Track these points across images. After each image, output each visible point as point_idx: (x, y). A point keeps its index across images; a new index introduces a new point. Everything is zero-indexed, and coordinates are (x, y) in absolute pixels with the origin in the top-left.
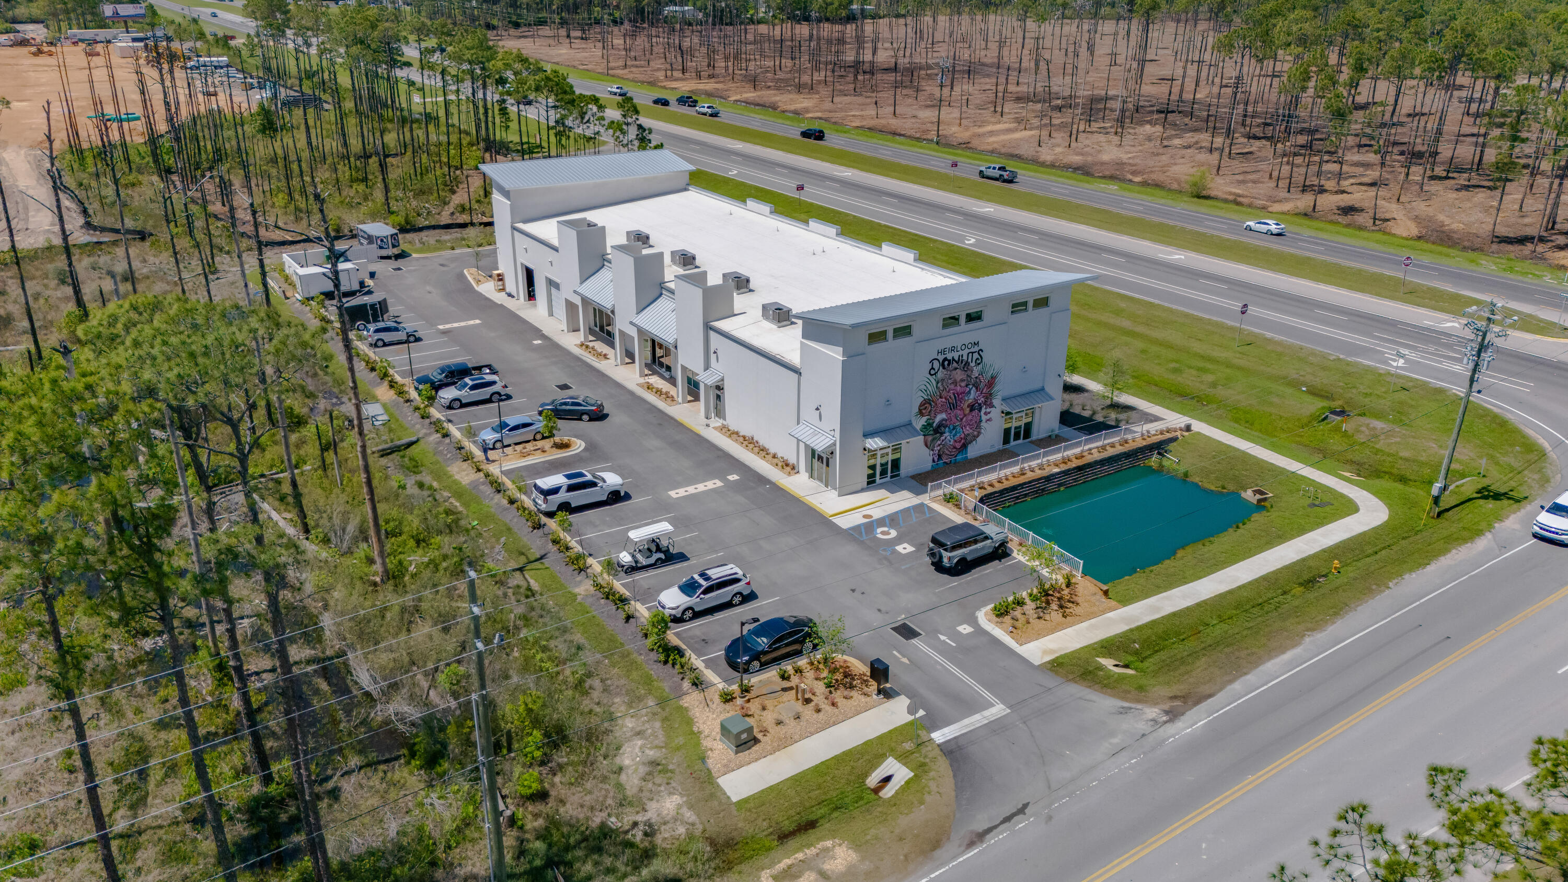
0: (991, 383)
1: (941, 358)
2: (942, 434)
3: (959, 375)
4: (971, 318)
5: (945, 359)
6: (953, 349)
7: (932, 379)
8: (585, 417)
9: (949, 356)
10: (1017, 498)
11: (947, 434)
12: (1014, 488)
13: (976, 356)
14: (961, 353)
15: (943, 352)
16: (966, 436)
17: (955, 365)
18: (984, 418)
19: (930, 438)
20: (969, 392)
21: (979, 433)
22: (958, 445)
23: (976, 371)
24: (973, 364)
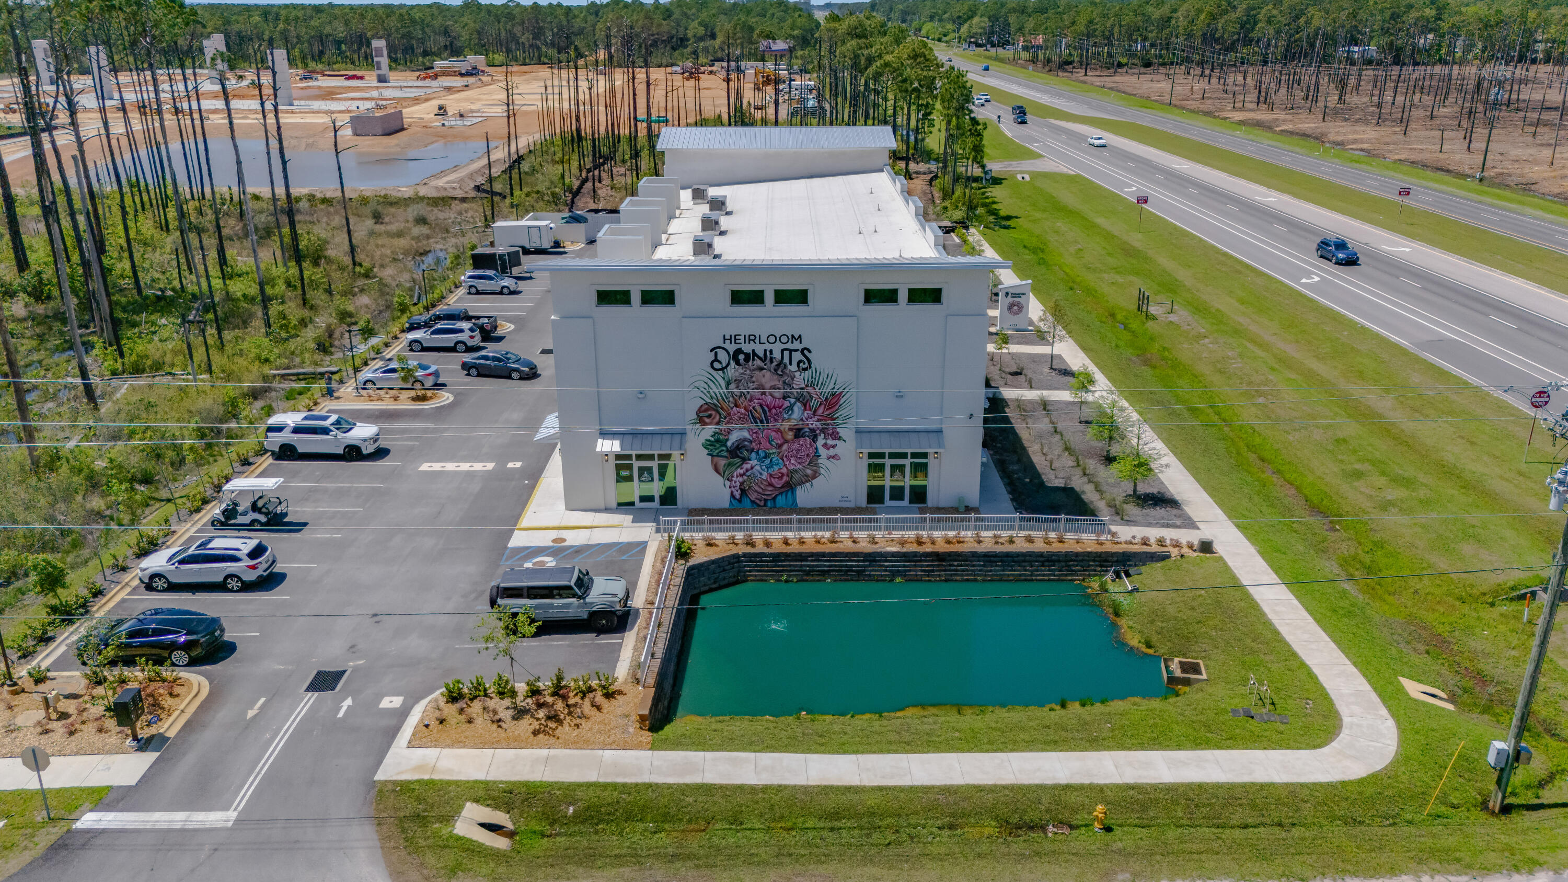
0: (833, 402)
1: (732, 348)
2: (744, 460)
3: (767, 378)
4: (783, 297)
5: (739, 351)
6: (752, 338)
7: (718, 376)
8: (515, 375)
9: (747, 348)
10: (808, 573)
11: (754, 462)
12: (801, 557)
13: (797, 356)
14: (768, 347)
15: (734, 339)
16: (791, 473)
17: (758, 362)
18: (823, 452)
19: (722, 462)
20: (791, 408)
21: (815, 475)
22: (778, 483)
23: (800, 380)
24: (794, 367)
